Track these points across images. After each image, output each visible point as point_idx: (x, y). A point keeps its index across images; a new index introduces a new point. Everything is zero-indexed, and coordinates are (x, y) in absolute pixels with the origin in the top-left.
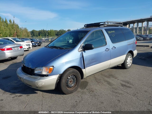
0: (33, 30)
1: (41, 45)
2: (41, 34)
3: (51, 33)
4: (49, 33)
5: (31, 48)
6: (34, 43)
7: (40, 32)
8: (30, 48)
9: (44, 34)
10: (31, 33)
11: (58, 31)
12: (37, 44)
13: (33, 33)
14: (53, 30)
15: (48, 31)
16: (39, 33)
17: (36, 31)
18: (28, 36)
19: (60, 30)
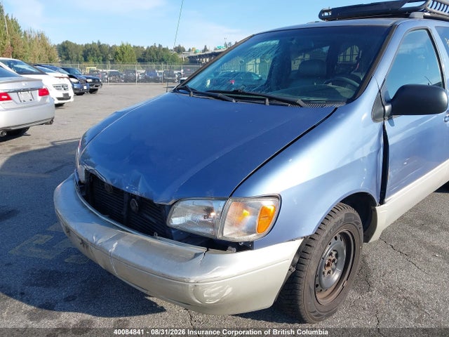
0: (67, 42)
1: (97, 90)
2: (93, 55)
3: (123, 53)
4: (117, 53)
5: (70, 98)
6: (78, 83)
7: (89, 51)
8: (67, 97)
9: (101, 58)
10: (59, 51)
11: (145, 48)
12: (85, 88)
13: (65, 51)
14: (130, 45)
15: (114, 46)
16: (84, 51)
17: (76, 46)
18: (50, 60)
19: (152, 46)
